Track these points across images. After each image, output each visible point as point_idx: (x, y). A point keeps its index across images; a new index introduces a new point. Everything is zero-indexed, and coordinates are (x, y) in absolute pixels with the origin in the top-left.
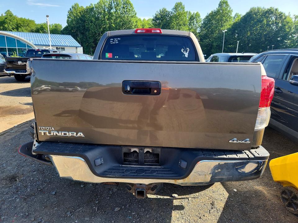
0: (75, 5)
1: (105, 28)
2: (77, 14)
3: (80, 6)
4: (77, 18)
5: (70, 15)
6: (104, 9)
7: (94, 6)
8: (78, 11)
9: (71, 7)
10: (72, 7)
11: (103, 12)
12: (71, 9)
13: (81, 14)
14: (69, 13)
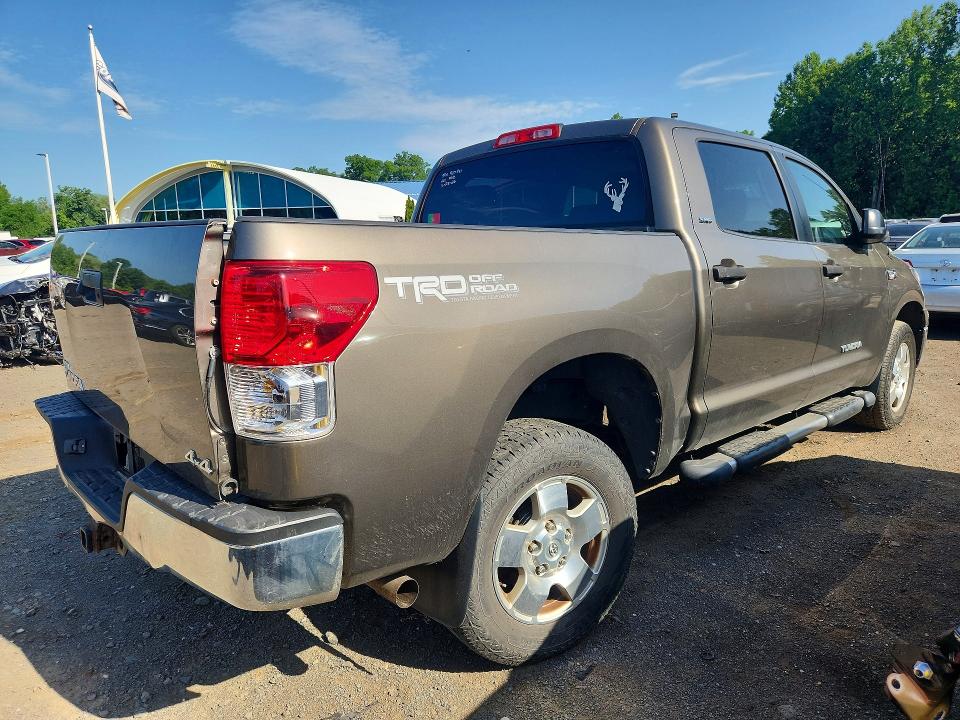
0: (808, 60)
1: (911, 119)
2: (808, 89)
3: (823, 59)
4: (806, 103)
5: (783, 96)
6: (918, 51)
7: (874, 49)
8: (815, 79)
9: (792, 71)
10: (796, 70)
11: (910, 62)
12: (789, 77)
13: (822, 85)
14: (780, 89)
